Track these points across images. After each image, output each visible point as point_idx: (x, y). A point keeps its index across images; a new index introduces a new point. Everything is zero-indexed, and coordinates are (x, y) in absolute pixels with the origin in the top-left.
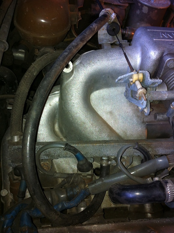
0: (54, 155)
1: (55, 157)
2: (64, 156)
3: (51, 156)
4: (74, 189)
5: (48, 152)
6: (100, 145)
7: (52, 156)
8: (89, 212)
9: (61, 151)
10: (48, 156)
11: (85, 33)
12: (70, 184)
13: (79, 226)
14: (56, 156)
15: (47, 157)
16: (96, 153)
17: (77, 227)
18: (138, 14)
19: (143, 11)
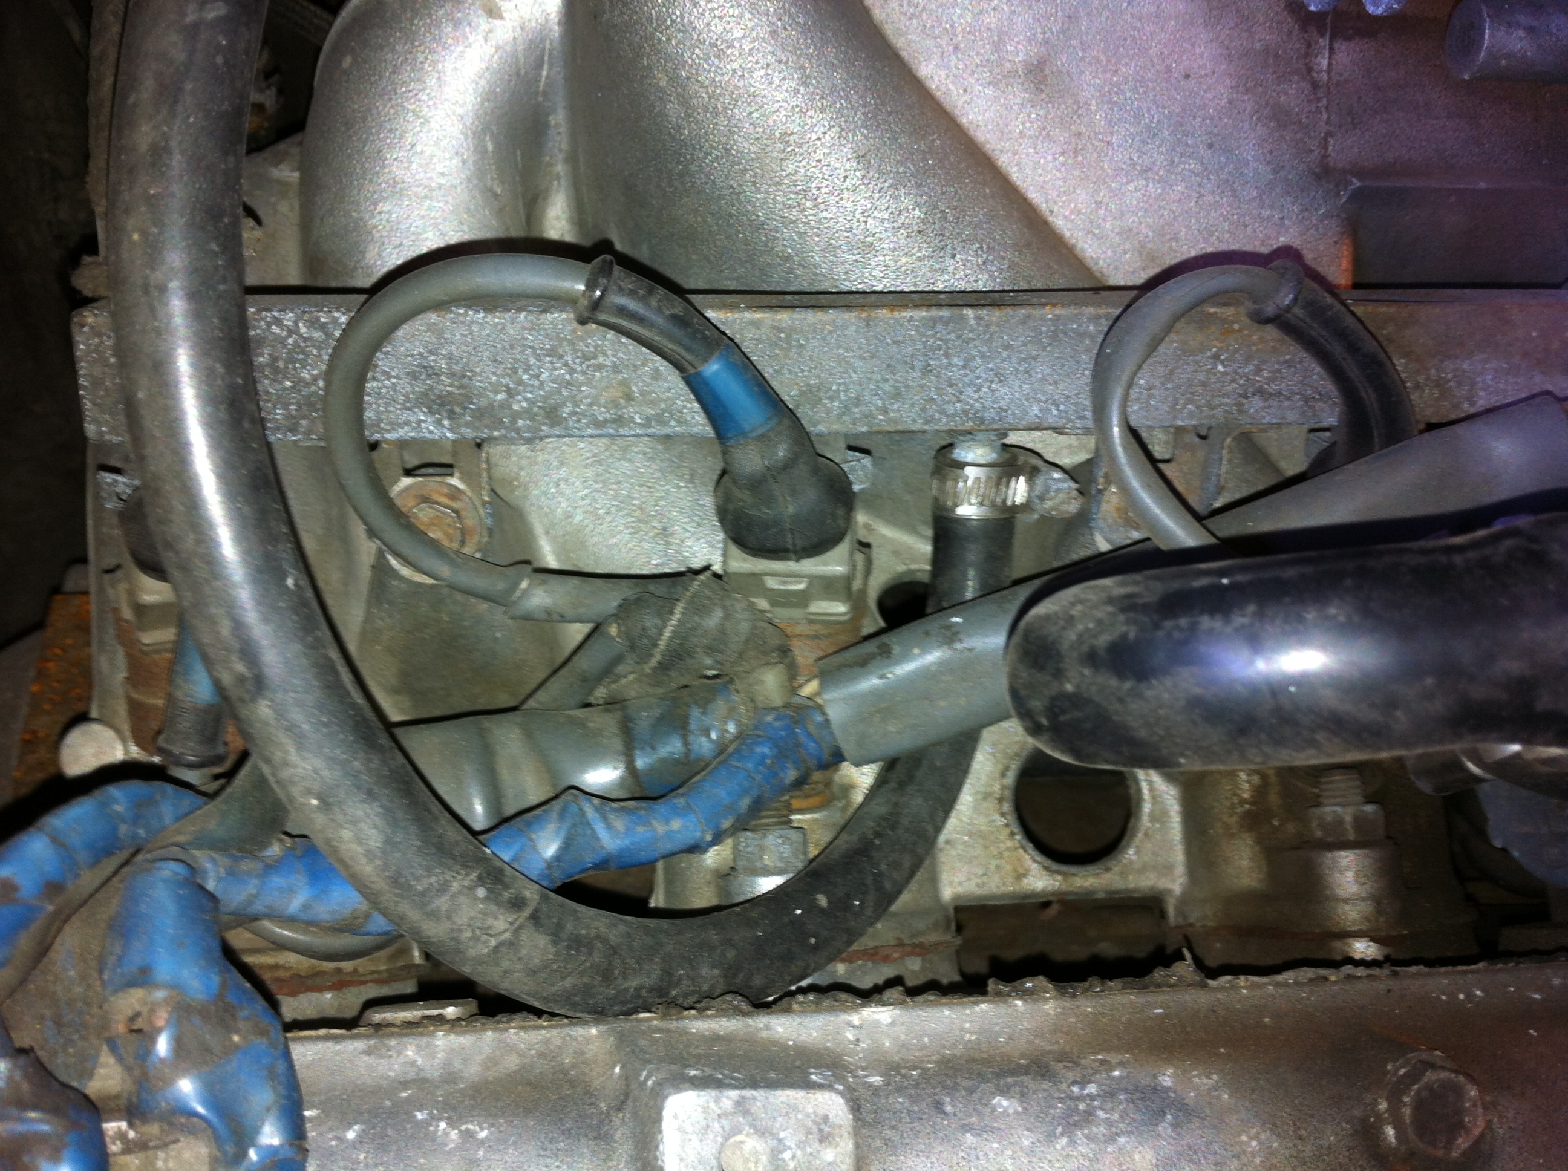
0: (506, 405)
1: (513, 421)
2: (602, 414)
3: (480, 414)
4: (695, 713)
5: (452, 375)
6: (935, 321)
7: (487, 414)
8: (822, 901)
9: (572, 371)
10: (451, 415)
12: (653, 662)
13: (723, 1013)
14: (527, 413)
15: (439, 423)
16: (897, 395)
17: (699, 1025)
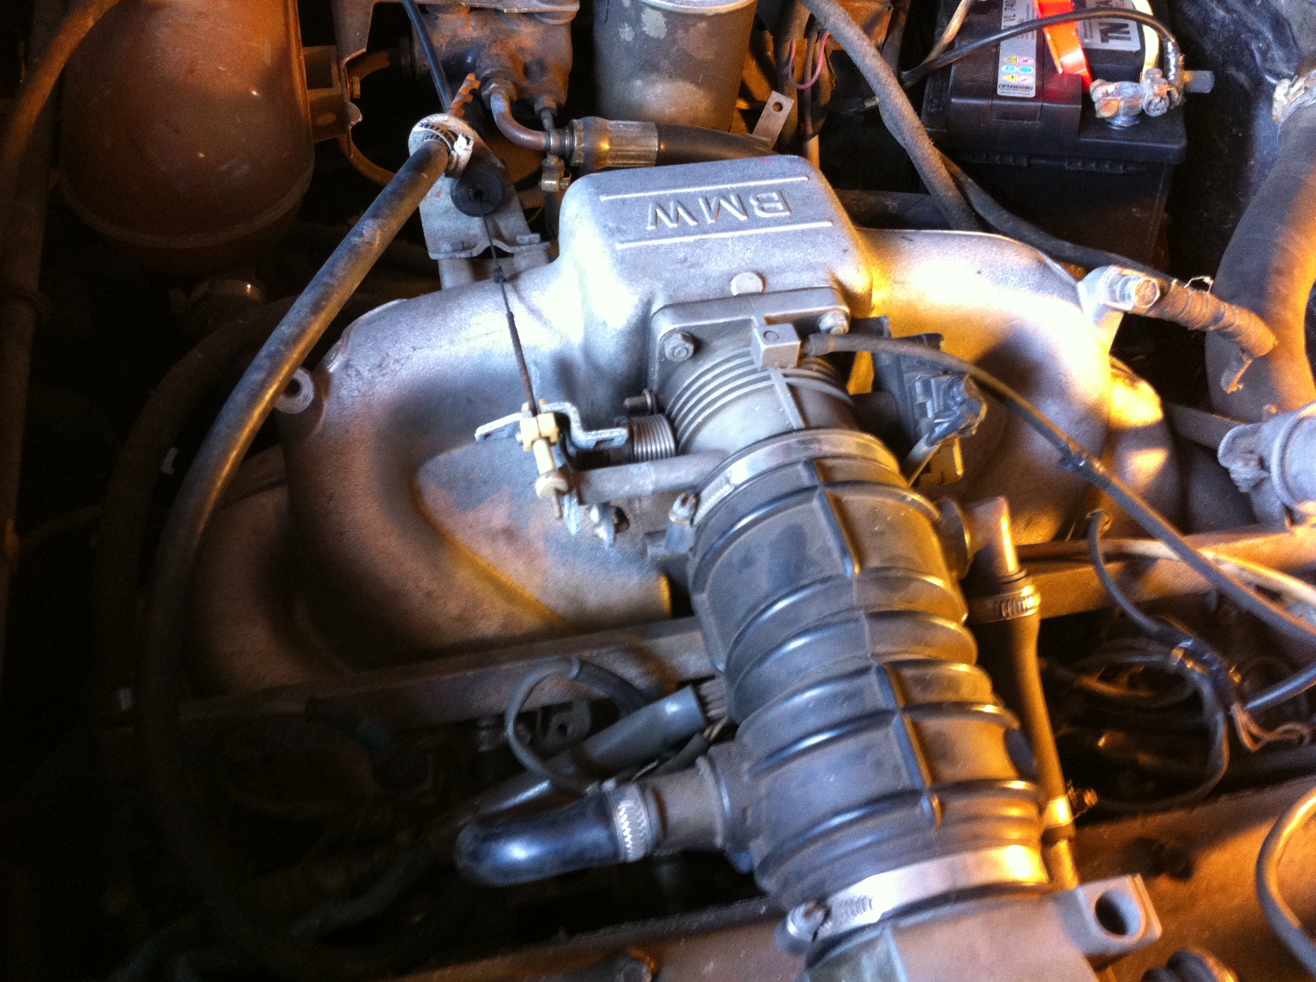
11: (332, 275)
18: (628, 42)
19: (645, 29)
